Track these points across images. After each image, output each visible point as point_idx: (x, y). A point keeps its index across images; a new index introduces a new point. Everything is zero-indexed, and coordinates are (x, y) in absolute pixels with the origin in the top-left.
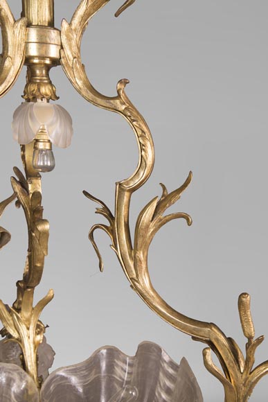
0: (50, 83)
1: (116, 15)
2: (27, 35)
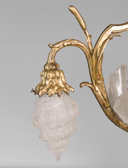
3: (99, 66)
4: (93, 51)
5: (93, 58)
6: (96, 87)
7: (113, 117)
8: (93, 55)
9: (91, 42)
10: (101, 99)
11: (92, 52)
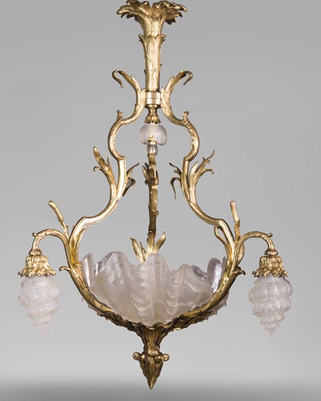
0: (157, 116)
1: (184, 84)
2: (147, 95)
6: (74, 270)
7: (89, 297)
9: (67, 232)
10: (78, 280)
11: (69, 240)
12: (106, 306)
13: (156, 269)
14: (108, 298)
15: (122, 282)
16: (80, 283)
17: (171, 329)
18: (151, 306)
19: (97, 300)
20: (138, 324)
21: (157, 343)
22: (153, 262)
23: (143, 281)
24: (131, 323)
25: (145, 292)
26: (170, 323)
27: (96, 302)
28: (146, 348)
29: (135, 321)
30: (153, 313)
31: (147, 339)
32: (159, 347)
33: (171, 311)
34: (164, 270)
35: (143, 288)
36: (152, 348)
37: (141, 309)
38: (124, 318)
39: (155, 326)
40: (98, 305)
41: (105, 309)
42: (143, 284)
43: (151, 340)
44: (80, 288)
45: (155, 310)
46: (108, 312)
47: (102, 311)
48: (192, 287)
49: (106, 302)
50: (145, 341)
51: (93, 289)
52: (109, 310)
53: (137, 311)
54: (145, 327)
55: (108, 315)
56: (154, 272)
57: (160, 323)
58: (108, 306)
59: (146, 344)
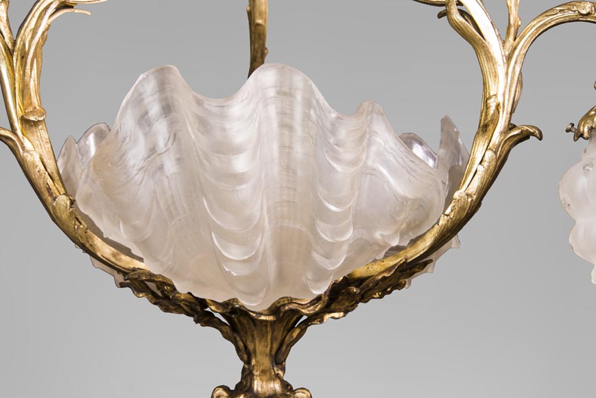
3: (32, 80)
4: (14, 43)
5: (15, 61)
6: (26, 139)
7: (75, 224)
8: (15, 54)
9: (8, 20)
10: (39, 172)
11: (10, 46)
12: (128, 252)
13: (282, 113)
14: (126, 221)
15: (170, 166)
16: (44, 180)
17: (317, 317)
18: (264, 242)
19: (100, 235)
20: (225, 305)
21: (278, 359)
22: (272, 93)
23: (237, 150)
24: (203, 303)
25: (245, 190)
26: (319, 298)
27: (98, 242)
28: (247, 374)
29: (215, 294)
30: (272, 266)
31: (251, 347)
32: (283, 369)
33: (327, 256)
34: (307, 117)
35: (239, 178)
36: (263, 372)
37: (234, 253)
38: (182, 288)
39: (275, 310)
40: (106, 251)
41: (126, 262)
42: (240, 164)
43: (262, 350)
44: (46, 195)
45: (281, 255)
46: (134, 270)
47: (119, 270)
48: (390, 179)
49: (122, 237)
50: (246, 354)
51: (86, 201)
52: (138, 264)
53: (220, 259)
54: (244, 312)
55: (137, 282)
56: (275, 124)
57: (291, 301)
58: (135, 251)
59: (248, 362)
